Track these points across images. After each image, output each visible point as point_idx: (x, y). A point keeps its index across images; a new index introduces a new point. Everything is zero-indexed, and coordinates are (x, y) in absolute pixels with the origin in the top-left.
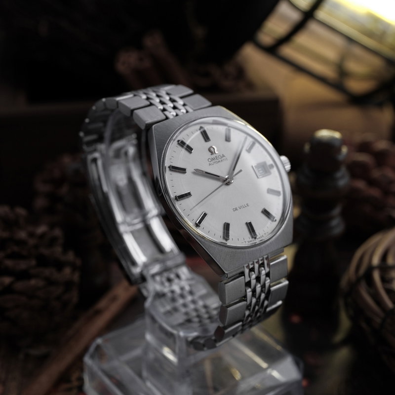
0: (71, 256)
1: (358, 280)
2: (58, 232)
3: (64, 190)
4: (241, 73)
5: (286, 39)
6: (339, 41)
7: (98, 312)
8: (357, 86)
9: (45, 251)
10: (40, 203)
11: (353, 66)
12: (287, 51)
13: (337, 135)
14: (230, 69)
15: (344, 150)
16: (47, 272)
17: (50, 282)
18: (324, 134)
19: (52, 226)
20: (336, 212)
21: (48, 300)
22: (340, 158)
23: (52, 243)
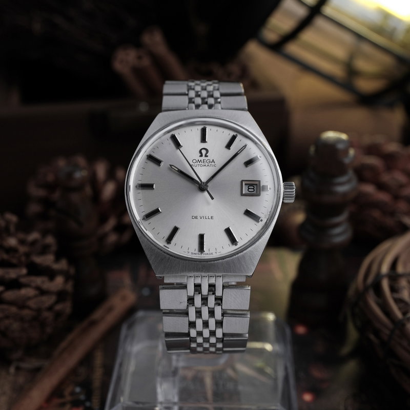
0: (63, 265)
1: (366, 289)
2: (50, 240)
3: (56, 196)
5: (293, 35)
7: (94, 323)
8: (366, 86)
9: (38, 260)
10: (34, 208)
11: (362, 65)
12: (293, 48)
13: (344, 136)
14: (234, 68)
15: (352, 152)
16: (39, 281)
17: (42, 292)
18: (330, 135)
19: (44, 233)
20: (343, 218)
21: (39, 310)
22: (347, 161)
23: (44, 250)
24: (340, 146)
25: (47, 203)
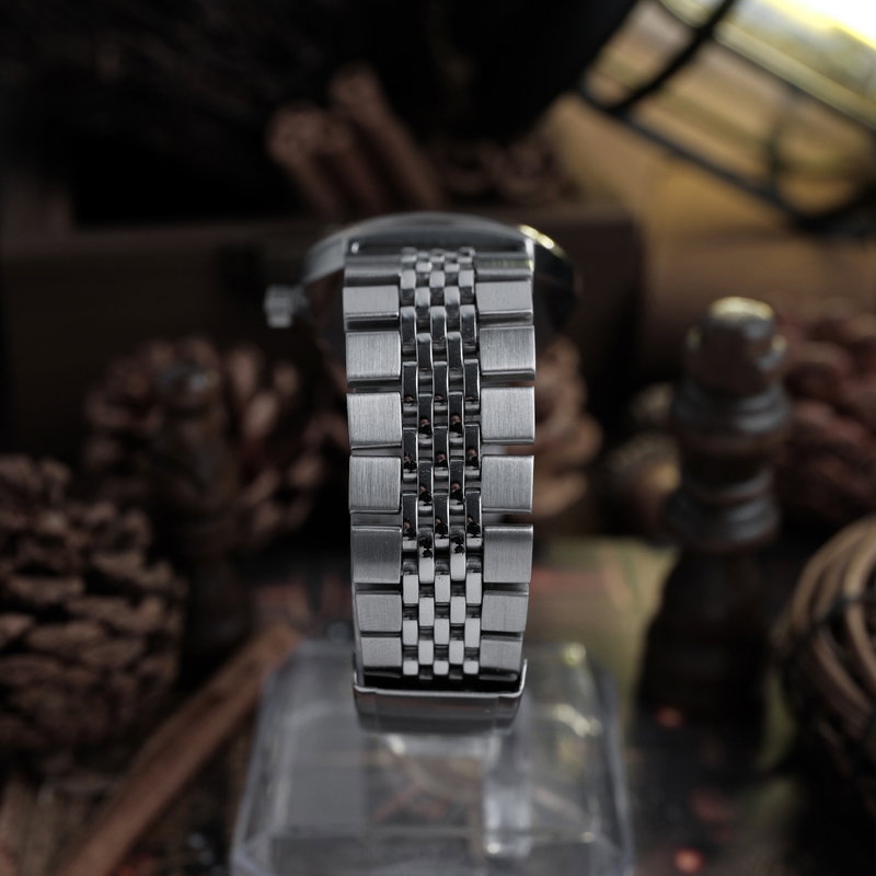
0: (161, 575)
2: (136, 522)
3: (153, 423)
4: (550, 164)
5: (653, 87)
6: (768, 92)
7: (216, 701)
8: (810, 194)
9: (109, 563)
10: (101, 451)
11: (802, 149)
12: (654, 114)
13: (761, 311)
14: (528, 154)
15: (779, 345)
16: (108, 608)
17: (113, 632)
19: (124, 507)
20: (758, 485)
21: (106, 672)
22: (768, 363)
23: (122, 543)
24: (755, 333)
25: (129, 440)
